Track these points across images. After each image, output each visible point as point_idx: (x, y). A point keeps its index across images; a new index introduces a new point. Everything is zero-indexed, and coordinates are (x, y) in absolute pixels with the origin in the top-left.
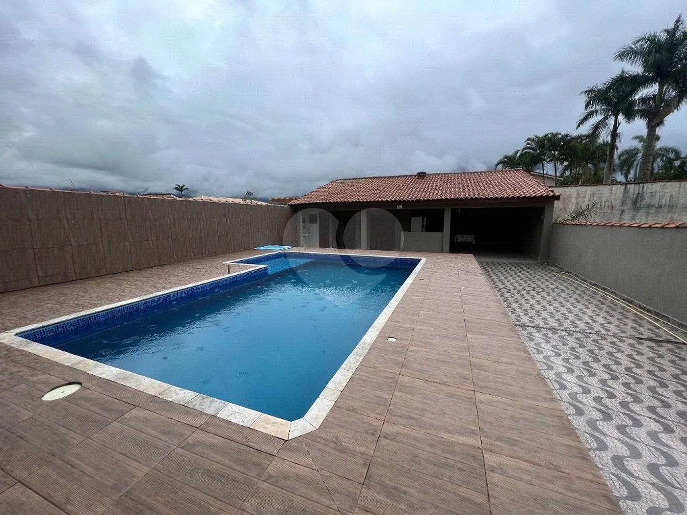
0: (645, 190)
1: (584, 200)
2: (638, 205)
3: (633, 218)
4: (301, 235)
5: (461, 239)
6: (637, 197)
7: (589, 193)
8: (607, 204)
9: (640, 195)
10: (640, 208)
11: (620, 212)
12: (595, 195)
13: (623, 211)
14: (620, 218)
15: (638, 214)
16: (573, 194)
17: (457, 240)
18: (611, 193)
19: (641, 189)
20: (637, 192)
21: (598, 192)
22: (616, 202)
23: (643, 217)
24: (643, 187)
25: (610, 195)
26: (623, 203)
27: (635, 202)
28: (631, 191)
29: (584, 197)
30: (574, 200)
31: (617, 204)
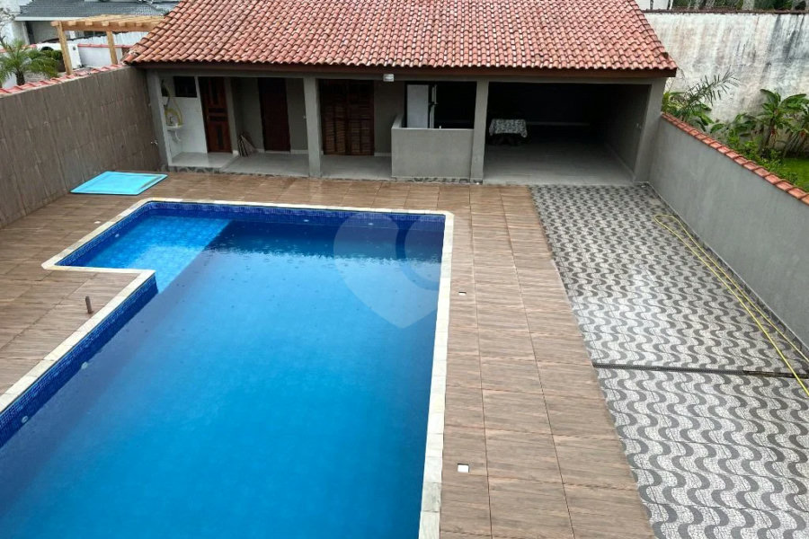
0: (804, 27)
1: (714, 40)
2: (791, 53)
3: (780, 78)
4: (165, 128)
5: (502, 126)
6: (791, 39)
7: (722, 27)
8: (747, 50)
9: (796, 35)
10: (792, 59)
11: (764, 65)
12: (732, 31)
13: (768, 64)
14: (763, 77)
15: (789, 70)
16: (697, 28)
17: (495, 129)
18: (756, 30)
19: (799, 25)
20: (792, 30)
21: (736, 26)
22: (761, 47)
23: (795, 76)
24: (803, 20)
25: (753, 32)
26: (770, 50)
27: (787, 49)
28: (785, 26)
29: (714, 35)
30: (697, 40)
31: (762, 52)
